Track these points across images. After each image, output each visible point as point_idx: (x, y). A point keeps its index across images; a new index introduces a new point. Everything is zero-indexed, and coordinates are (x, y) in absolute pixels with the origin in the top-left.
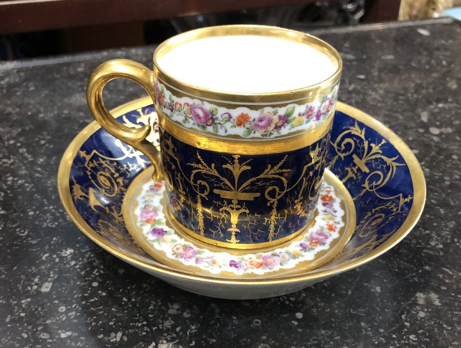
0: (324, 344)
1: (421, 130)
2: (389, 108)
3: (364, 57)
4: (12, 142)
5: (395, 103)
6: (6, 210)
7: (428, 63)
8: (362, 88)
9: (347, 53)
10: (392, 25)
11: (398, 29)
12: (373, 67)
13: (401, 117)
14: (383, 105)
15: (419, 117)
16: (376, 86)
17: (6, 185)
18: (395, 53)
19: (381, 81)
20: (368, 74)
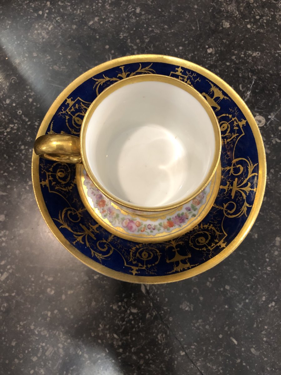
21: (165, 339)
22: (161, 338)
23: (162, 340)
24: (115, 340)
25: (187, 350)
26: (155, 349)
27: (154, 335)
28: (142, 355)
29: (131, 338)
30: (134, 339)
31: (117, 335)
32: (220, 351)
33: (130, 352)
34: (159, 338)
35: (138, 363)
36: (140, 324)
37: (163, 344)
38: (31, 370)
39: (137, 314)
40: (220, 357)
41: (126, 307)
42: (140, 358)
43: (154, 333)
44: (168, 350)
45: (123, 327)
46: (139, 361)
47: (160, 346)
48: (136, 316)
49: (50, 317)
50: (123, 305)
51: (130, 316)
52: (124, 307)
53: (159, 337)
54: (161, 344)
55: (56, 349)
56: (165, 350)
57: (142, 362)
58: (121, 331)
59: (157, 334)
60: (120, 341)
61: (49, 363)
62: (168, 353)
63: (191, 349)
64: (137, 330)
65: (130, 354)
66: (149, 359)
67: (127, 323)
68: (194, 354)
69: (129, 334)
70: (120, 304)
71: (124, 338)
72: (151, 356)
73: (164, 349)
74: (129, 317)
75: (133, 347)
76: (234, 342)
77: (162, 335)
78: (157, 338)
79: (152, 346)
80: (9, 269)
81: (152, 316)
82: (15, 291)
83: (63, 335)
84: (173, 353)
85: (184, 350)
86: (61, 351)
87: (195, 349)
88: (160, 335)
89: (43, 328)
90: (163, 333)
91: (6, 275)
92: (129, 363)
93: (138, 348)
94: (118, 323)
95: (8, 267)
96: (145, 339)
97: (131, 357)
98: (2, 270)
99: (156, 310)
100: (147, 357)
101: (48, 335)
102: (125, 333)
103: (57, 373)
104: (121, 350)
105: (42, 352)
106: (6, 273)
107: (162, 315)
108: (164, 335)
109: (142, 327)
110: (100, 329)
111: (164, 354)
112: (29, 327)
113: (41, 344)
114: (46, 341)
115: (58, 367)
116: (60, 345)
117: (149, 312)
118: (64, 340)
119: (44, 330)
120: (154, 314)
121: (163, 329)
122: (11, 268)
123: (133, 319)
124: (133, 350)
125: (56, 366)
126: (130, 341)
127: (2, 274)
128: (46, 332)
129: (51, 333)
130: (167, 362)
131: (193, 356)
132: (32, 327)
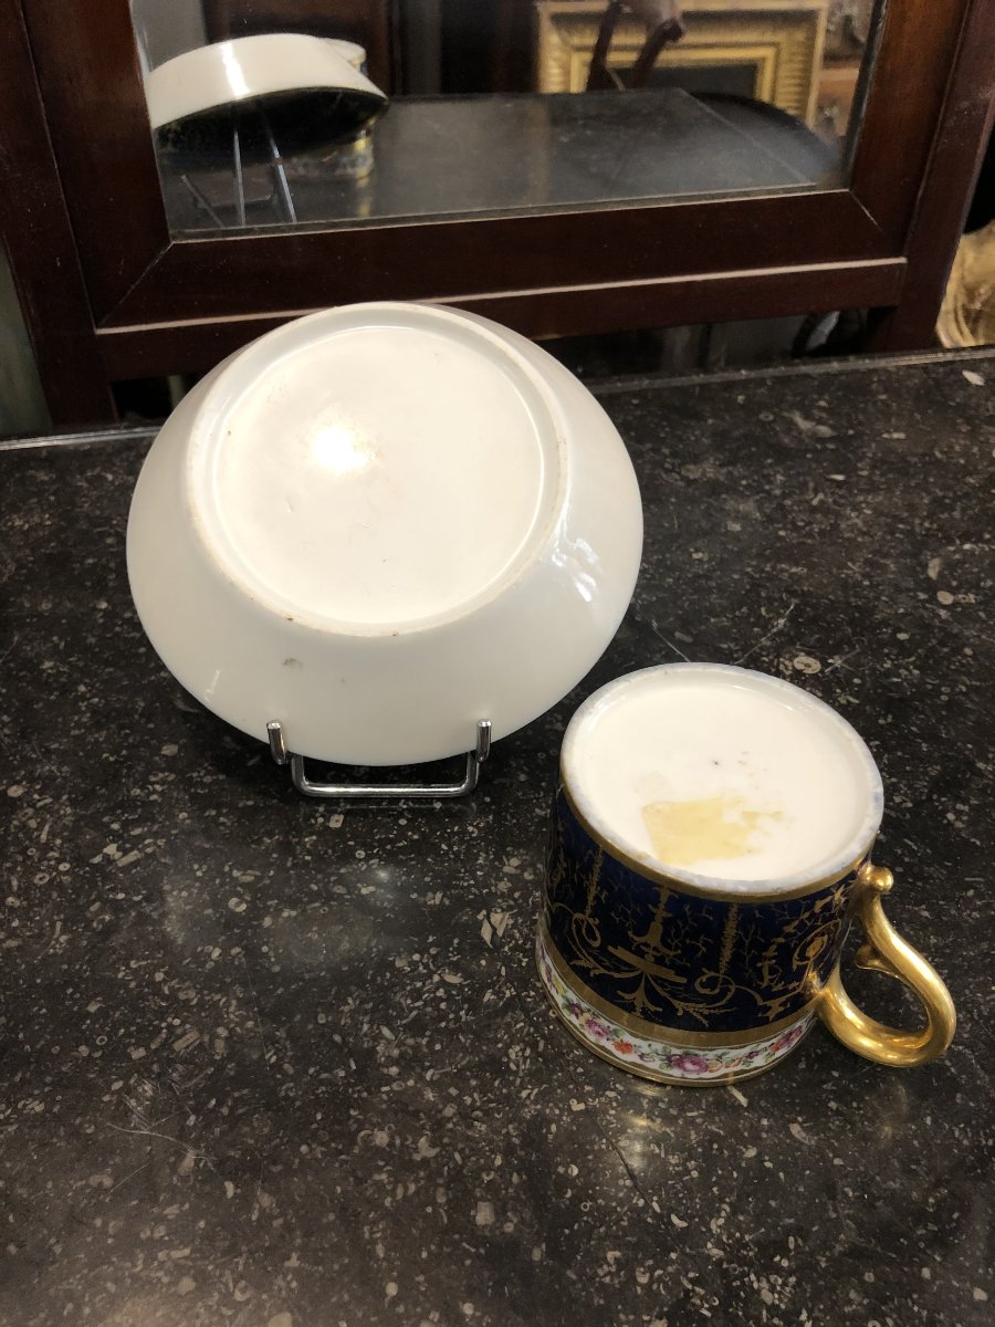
1: (922, 596)
2: (877, 546)
3: (851, 432)
5: (889, 537)
7: (966, 453)
8: (835, 502)
9: (820, 422)
11: (926, 368)
12: (861, 459)
13: (893, 567)
14: (867, 539)
15: (925, 567)
16: (861, 498)
18: (908, 426)
19: (873, 488)
20: (850, 470)
21: (529, 1061)
22: (517, 1056)
23: (521, 1061)
24: (384, 1041)
25: (594, 1099)
26: (496, 1083)
27: (500, 1045)
28: (453, 1091)
29: (430, 1044)
30: (438, 1047)
31: (392, 1030)
32: (694, 1118)
33: (421, 1078)
34: (513, 1056)
35: (440, 1111)
36: (463, 1013)
37: (521, 1074)
38: (116, 1080)
39: (460, 987)
40: (693, 1132)
41: (431, 966)
42: (448, 1099)
43: (500, 1041)
44: (536, 1090)
45: (415, 1013)
46: (441, 1106)
47: (511, 1078)
48: (454, 992)
49: (215, 962)
50: (425, 961)
51: (437, 989)
52: (426, 966)
53: (512, 1053)
54: (516, 1073)
55: (206, 1039)
56: (527, 1088)
57: (449, 1111)
58: (404, 1022)
59: (508, 1046)
60: (398, 1046)
61: (175, 1070)
62: (532, 1097)
63: (603, 1099)
64: (452, 1025)
65: (419, 1086)
66: (473, 1107)
67: (425, 1005)
68: (613, 1112)
69: (428, 1033)
70: (416, 957)
71: (411, 1041)
72: (480, 1098)
73: (522, 1087)
74: (434, 992)
75: (429, 1068)
76: (736, 1099)
77: (523, 1050)
78: (508, 1056)
79: (488, 1074)
80: (148, 846)
81: (500, 999)
82: (144, 892)
83: (239, 1007)
84: (549, 1102)
85: (581, 1098)
86: (220, 1045)
87: (617, 1100)
88: (518, 1048)
89: (188, 983)
90: (527, 1044)
91: (133, 856)
92: (411, 1108)
93: (445, 1074)
94: (402, 1001)
95: (147, 842)
96: (471, 1053)
97: (419, 1093)
98: (128, 846)
99: (514, 986)
100: (468, 1100)
101: (195, 1002)
102: (416, 1028)
103: (189, 1098)
104: (394, 1070)
105: (166, 1040)
106: (136, 852)
107: (529, 1000)
108: (528, 1052)
109: (466, 1023)
110: (346, 1009)
111: (520, 1098)
112: (152, 975)
113: (169, 1020)
114: (185, 1014)
115: (197, 1085)
116: (222, 1032)
117: (493, 989)
118: (236, 1019)
119: (188, 988)
120: (508, 994)
121: (528, 1034)
122: (155, 844)
123: (445, 997)
124: (428, 1076)
125: (194, 1081)
126: (426, 1050)
127: (125, 852)
128: (192, 994)
129: (207, 998)
130: (528, 1122)
131: (608, 1117)
132: (159, 976)
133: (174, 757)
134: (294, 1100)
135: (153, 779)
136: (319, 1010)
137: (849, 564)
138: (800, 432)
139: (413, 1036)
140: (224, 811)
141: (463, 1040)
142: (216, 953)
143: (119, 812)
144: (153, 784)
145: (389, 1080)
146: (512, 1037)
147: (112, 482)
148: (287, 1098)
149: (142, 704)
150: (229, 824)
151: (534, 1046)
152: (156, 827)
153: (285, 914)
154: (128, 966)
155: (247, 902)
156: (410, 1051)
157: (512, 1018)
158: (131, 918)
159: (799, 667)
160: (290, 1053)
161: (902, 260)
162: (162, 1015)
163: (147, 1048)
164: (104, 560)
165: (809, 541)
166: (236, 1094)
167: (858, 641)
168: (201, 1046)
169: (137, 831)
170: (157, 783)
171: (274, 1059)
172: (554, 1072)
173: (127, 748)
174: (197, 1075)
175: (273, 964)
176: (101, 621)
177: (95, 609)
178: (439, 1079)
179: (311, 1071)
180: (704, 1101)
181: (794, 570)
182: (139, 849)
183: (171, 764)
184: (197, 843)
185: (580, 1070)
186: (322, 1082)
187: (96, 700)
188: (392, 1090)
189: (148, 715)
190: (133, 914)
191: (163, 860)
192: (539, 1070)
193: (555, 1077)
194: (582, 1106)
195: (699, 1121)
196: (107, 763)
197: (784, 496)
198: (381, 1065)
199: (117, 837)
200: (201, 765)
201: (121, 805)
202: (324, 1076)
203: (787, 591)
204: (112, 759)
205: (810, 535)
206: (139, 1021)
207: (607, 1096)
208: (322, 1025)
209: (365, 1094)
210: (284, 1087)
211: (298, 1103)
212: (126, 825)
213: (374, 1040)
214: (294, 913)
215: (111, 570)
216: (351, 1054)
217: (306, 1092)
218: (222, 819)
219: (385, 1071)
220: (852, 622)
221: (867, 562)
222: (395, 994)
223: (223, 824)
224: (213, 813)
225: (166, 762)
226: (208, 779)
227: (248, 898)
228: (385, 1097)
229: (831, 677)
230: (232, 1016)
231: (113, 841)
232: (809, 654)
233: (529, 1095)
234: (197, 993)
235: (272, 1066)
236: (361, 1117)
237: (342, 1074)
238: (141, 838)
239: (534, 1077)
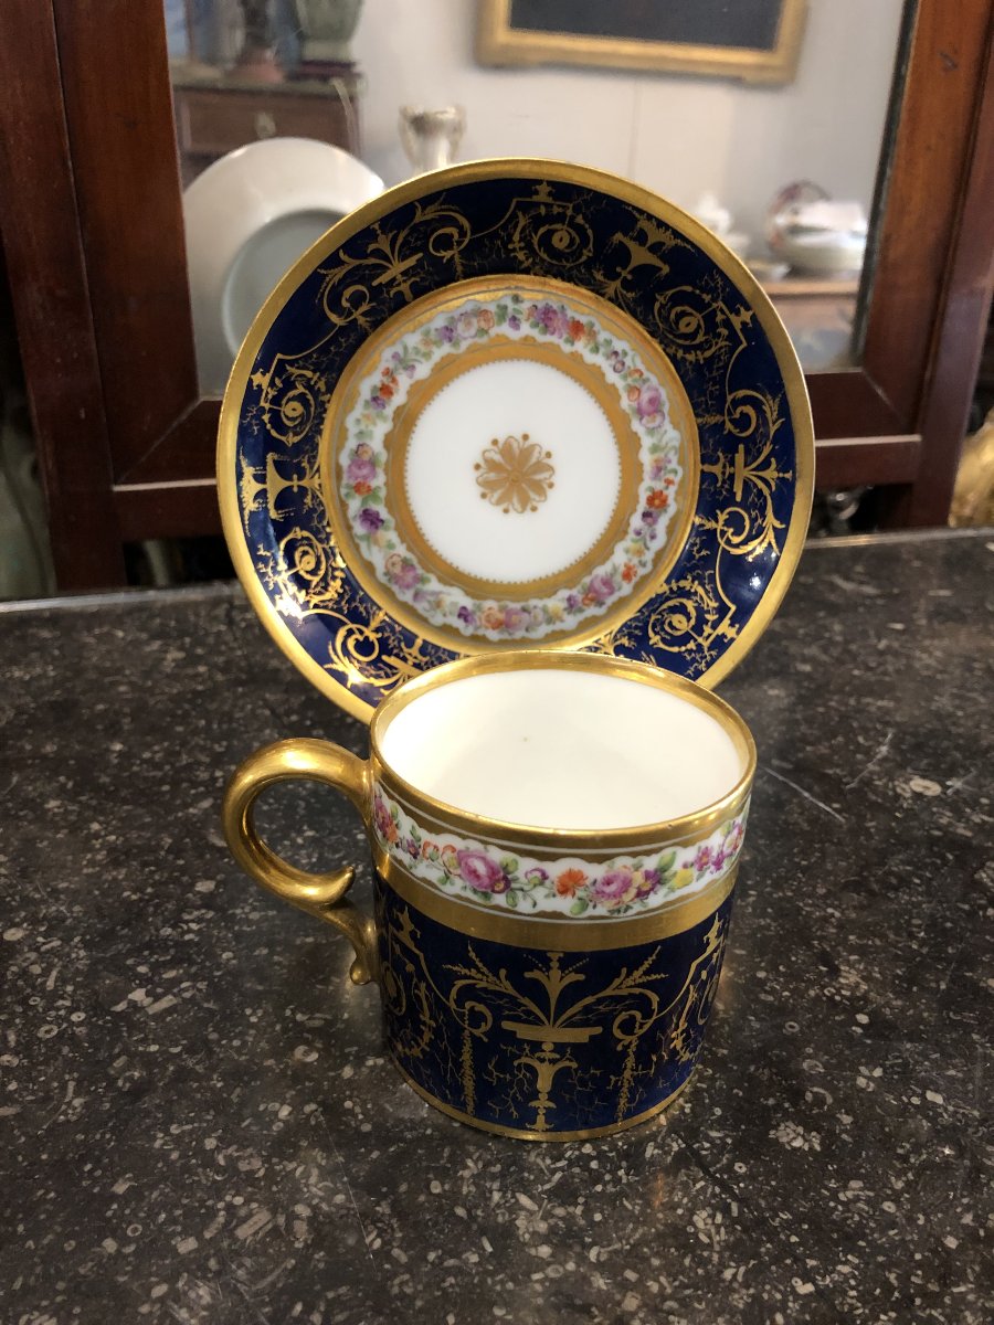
0: (914, 1066)
2: (958, 682)
3: (896, 591)
4: (294, 718)
5: (967, 675)
6: (317, 831)
8: (901, 646)
9: (862, 583)
10: (938, 534)
11: (950, 542)
12: (915, 610)
13: (982, 700)
14: (946, 676)
16: (927, 643)
17: (305, 789)
18: (951, 586)
19: (934, 634)
20: (908, 621)
21: (723, 1230)
22: (706, 1224)
23: (713, 1231)
24: (523, 1213)
25: (824, 1277)
26: (687, 1261)
27: (680, 1211)
28: (631, 1275)
29: (588, 1213)
30: (598, 1217)
31: (531, 1197)
32: (965, 1294)
33: (583, 1259)
34: (701, 1225)
35: (619, 1304)
36: (621, 1173)
37: (717, 1248)
38: (158, 1284)
40: (967, 1313)
42: (625, 1286)
43: (679, 1205)
44: (742, 1269)
45: (558, 1175)
46: (618, 1297)
47: (705, 1254)
48: (605, 1148)
49: (284, 1122)
53: (700, 1219)
54: (710, 1246)
55: (281, 1220)
56: (730, 1267)
57: (631, 1303)
58: (547, 1187)
59: (691, 1212)
60: (544, 1218)
61: (241, 1266)
62: (740, 1278)
63: (836, 1277)
64: (610, 1189)
65: (582, 1270)
66: (663, 1297)
67: (571, 1165)
68: (853, 1293)
69: (581, 1200)
71: (560, 1211)
72: (669, 1283)
73: (723, 1266)
74: (579, 1149)
75: (590, 1246)
77: (713, 1216)
78: (693, 1224)
79: (673, 1250)
80: (186, 990)
81: (667, 1153)
82: (184, 1042)
83: (322, 1177)
84: (764, 1284)
85: (807, 1277)
86: (301, 1228)
87: (854, 1277)
88: (704, 1214)
89: (250, 1150)
90: (715, 1208)
91: (167, 1001)
92: (578, 1302)
93: (616, 1252)
94: (539, 1161)
95: (184, 985)
96: (644, 1223)
97: (586, 1279)
98: (159, 990)
99: (680, 1137)
100: (655, 1287)
101: (261, 1173)
102: (564, 1194)
103: (264, 1304)
104: (545, 1251)
105: (227, 1223)
106: (170, 997)
107: (704, 1153)
108: (719, 1218)
109: (629, 1184)
110: (466, 1174)
111: (724, 1281)
112: (200, 1142)
113: (228, 1198)
114: (250, 1189)
115: (273, 1284)
116: (302, 1210)
117: (655, 1141)
118: (321, 1194)
119: (251, 1156)
120: (675, 1148)
121: (714, 1195)
122: (193, 987)
123: (594, 1153)
124: (593, 1254)
125: (270, 1279)
126: (582, 1222)
127: (157, 998)
128: (257, 1163)
129: (278, 1168)
130: (743, 1312)
131: (849, 1301)
132: (210, 1143)
133: (211, 894)
134: (413, 1298)
135: (186, 917)
136: (431, 1176)
137: (936, 698)
138: (844, 591)
139: (562, 1204)
140: (279, 949)
141: (630, 1207)
142: (285, 1112)
143: (146, 953)
144: (187, 922)
145: (542, 1265)
146: (693, 1199)
147: (123, 639)
148: (402, 1296)
149: (170, 841)
150: (286, 963)
151: (726, 1210)
152: (193, 970)
153: (370, 1063)
154: (167, 1132)
155: (318, 1050)
156: (561, 1224)
157: (688, 1176)
158: (168, 1073)
159: (919, 790)
160: (399, 1235)
161: (916, 438)
162: (217, 1191)
163: (199, 1237)
164: (117, 706)
165: (887, 679)
166: (330, 1295)
167: (973, 765)
168: (275, 1232)
169: (171, 974)
170: (193, 921)
171: (378, 1244)
172: (760, 1243)
173: (152, 886)
174: (272, 1271)
175: (362, 1122)
176: (116, 761)
177: (108, 750)
178: (610, 1259)
179: (432, 1256)
180: (969, 1270)
181: (880, 703)
182: (175, 995)
183: (208, 901)
184: (249, 985)
185: (794, 1239)
186: (449, 1272)
187: (113, 838)
188: (546, 1278)
189: (176, 850)
190: (172, 1068)
191: (206, 1005)
192: (739, 1242)
193: (763, 1250)
194: (809, 1288)
195: (971, 1297)
196: (128, 903)
197: (847, 642)
198: (525, 1244)
199: (144, 981)
200: (245, 901)
201: (149, 946)
202: (451, 1262)
203: (881, 722)
204: (134, 897)
205: (885, 673)
206: (185, 1201)
207: (840, 1273)
208: (438, 1195)
209: (510, 1285)
210: (397, 1281)
211: (419, 1303)
212: (156, 968)
213: (511, 1214)
214: (380, 1061)
215: (125, 715)
216: (483, 1232)
217: (427, 1286)
218: (276, 958)
219: (533, 1252)
220: (957, 748)
221: (954, 696)
222: (529, 1152)
223: (279, 963)
224: (265, 951)
225: (201, 898)
226: (255, 916)
227: (319, 1045)
228: (538, 1287)
229: (955, 797)
230: (314, 1190)
231: (140, 986)
232: (924, 777)
233: (735, 1275)
234: (263, 1163)
235: (375, 1253)
236: (510, 1317)
237: (474, 1258)
238: (176, 981)
239: (737, 1251)
